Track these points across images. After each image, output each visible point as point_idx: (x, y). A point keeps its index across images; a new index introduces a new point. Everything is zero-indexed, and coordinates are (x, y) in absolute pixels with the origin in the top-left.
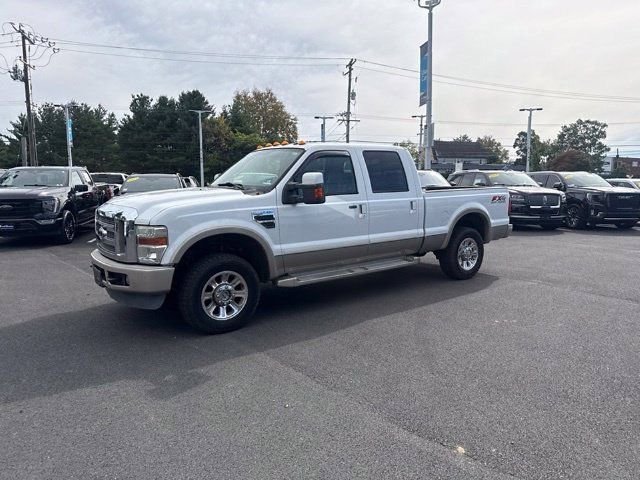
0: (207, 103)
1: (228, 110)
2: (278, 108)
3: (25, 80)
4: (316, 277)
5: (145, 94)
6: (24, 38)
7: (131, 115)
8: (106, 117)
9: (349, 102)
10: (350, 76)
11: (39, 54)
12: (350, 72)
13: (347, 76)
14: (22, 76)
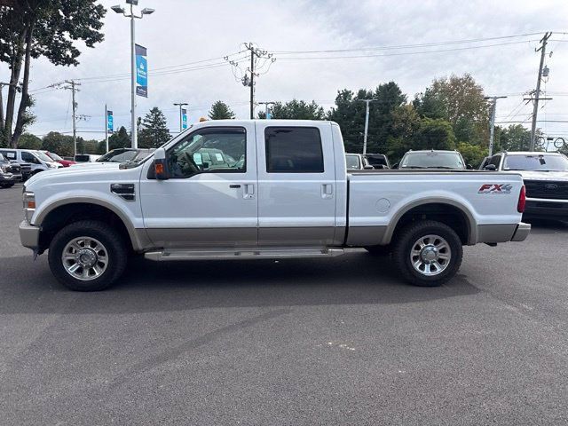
0: (400, 92)
1: (420, 97)
2: (476, 91)
3: (251, 85)
4: (191, 254)
5: (348, 90)
6: (253, 53)
7: (336, 107)
8: (317, 111)
9: (539, 79)
10: (543, 51)
11: (260, 65)
12: (543, 48)
13: (540, 51)
14: (249, 83)
